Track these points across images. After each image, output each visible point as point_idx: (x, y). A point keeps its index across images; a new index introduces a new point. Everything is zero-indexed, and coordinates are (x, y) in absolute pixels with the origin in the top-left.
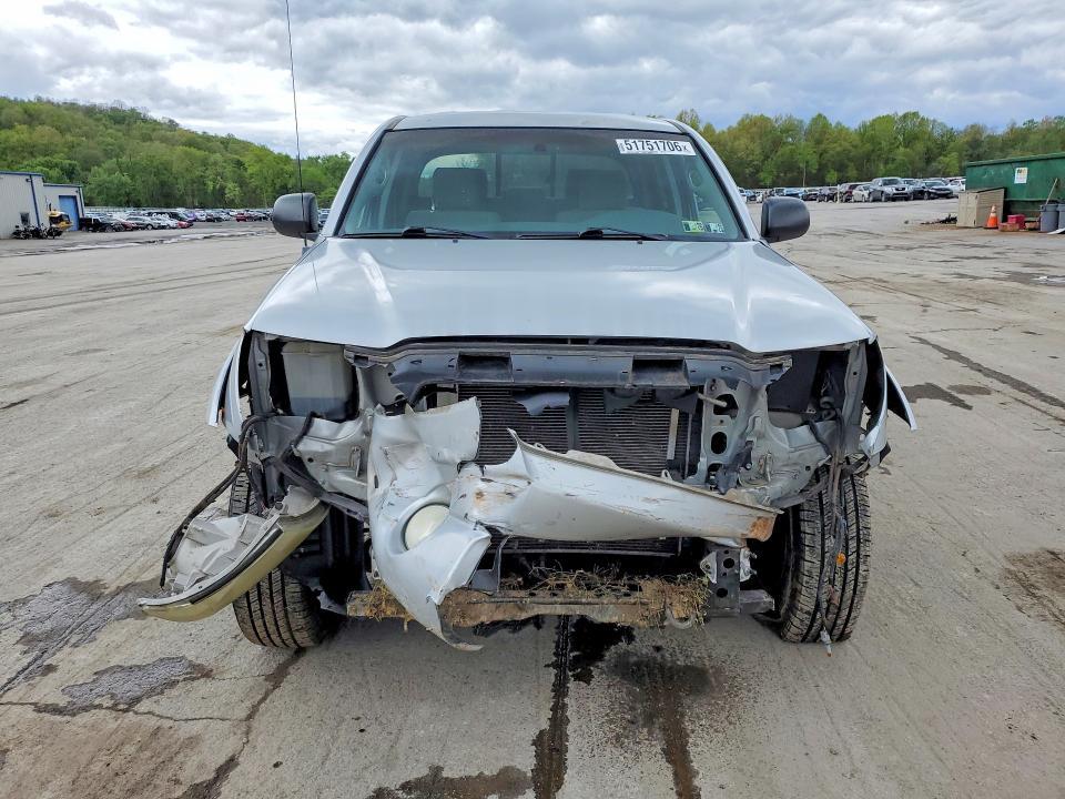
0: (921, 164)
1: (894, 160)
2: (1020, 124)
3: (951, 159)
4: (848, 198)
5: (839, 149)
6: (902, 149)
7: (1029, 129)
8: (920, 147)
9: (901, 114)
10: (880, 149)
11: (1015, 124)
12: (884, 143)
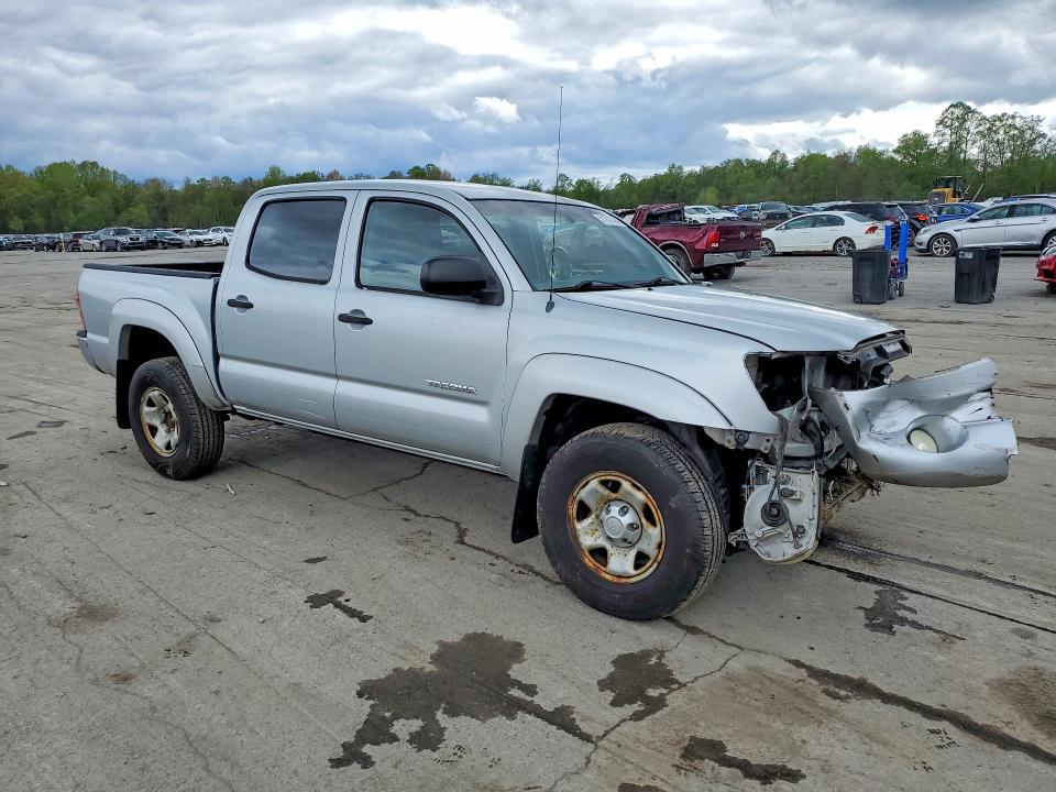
0: (111, 214)
1: (82, 208)
2: (194, 181)
3: (139, 211)
4: (75, 247)
5: (19, 194)
6: (88, 198)
7: (202, 186)
8: (106, 197)
9: (79, 162)
10: (65, 197)
11: (188, 181)
12: (67, 192)
